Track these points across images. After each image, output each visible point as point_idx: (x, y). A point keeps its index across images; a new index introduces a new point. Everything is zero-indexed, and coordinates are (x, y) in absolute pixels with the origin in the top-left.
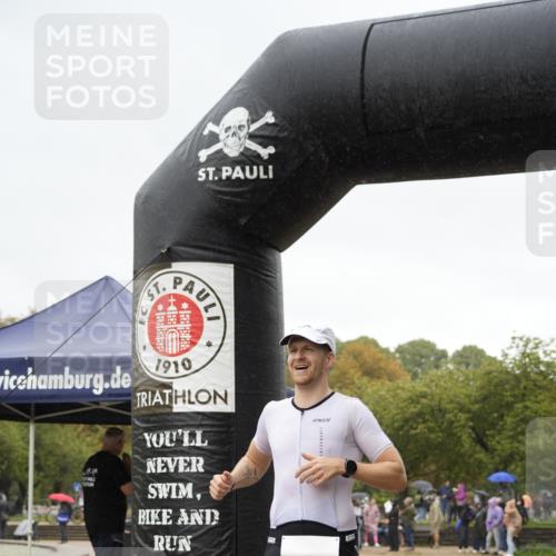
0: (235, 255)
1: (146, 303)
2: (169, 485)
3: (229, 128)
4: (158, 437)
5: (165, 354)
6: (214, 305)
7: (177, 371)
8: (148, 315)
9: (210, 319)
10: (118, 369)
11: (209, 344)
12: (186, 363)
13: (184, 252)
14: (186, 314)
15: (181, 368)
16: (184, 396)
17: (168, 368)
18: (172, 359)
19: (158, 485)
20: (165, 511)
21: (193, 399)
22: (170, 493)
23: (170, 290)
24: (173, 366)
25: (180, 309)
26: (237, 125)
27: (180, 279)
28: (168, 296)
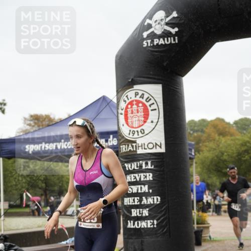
0: (162, 80)
1: (123, 105)
2: (137, 186)
3: (156, 21)
4: (131, 165)
6: (153, 104)
7: (138, 135)
8: (124, 110)
9: (152, 110)
10: (111, 136)
11: (152, 122)
12: (142, 131)
13: (139, 80)
14: (141, 109)
15: (140, 133)
16: (142, 146)
17: (134, 134)
18: (135, 130)
19: (132, 187)
20: (136, 198)
21: (146, 147)
22: (138, 190)
23: (133, 98)
24: (136, 133)
25: (138, 106)
26: (160, 19)
27: (138, 93)
28: (133, 101)
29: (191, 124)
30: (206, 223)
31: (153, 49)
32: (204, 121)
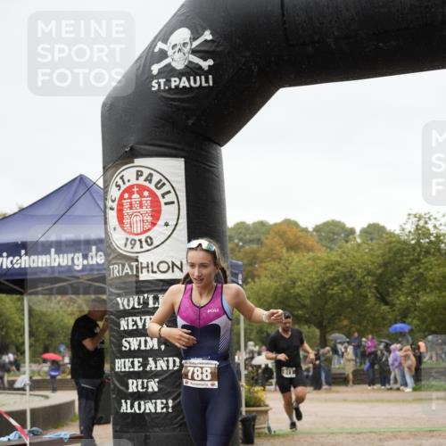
0: (182, 150)
1: (114, 193)
2: (138, 339)
3: (175, 46)
4: (129, 301)
5: (131, 233)
6: (169, 192)
7: (141, 247)
8: (116, 203)
9: (166, 204)
10: (94, 248)
11: (167, 225)
12: (149, 240)
13: (144, 149)
14: (147, 201)
15: (144, 244)
16: (148, 267)
17: (134, 245)
18: (137, 238)
19: (130, 339)
20: (136, 360)
21: (155, 269)
22: (140, 345)
23: (134, 181)
24: (138, 243)
25: (142, 196)
26: (182, 42)
27: (141, 172)
28: (132, 186)
29: (240, 231)
30: (262, 404)
31: (169, 96)
32: (262, 224)
